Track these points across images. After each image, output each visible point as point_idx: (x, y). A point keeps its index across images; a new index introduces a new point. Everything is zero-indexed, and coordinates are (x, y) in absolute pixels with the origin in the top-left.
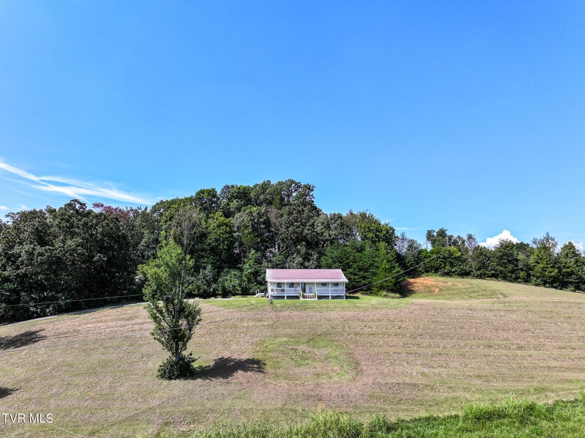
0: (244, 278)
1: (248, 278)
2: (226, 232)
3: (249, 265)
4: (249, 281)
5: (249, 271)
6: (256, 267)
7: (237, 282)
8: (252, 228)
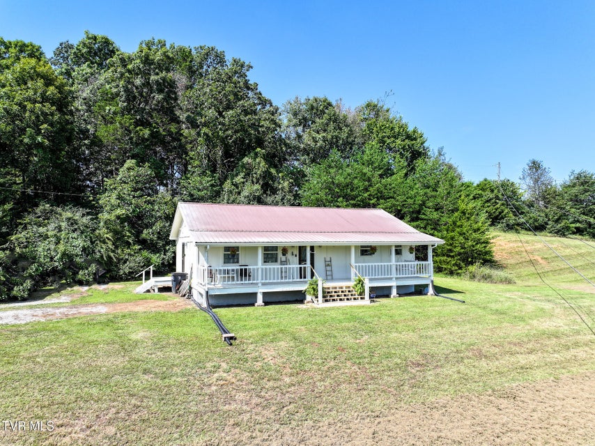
0: (103, 231)
1: (116, 232)
2: (45, 99)
3: (119, 197)
4: (119, 240)
5: (119, 212)
6: (141, 201)
7: (80, 243)
8: (128, 100)
